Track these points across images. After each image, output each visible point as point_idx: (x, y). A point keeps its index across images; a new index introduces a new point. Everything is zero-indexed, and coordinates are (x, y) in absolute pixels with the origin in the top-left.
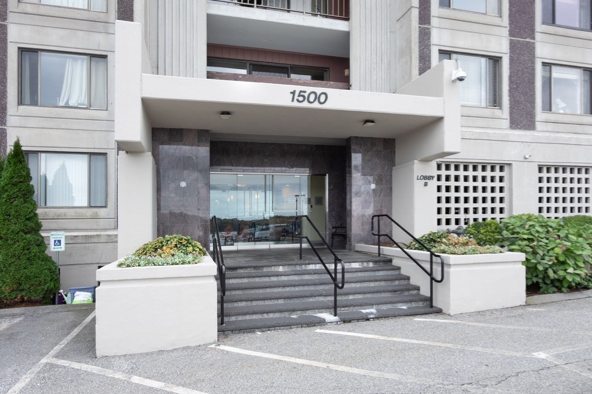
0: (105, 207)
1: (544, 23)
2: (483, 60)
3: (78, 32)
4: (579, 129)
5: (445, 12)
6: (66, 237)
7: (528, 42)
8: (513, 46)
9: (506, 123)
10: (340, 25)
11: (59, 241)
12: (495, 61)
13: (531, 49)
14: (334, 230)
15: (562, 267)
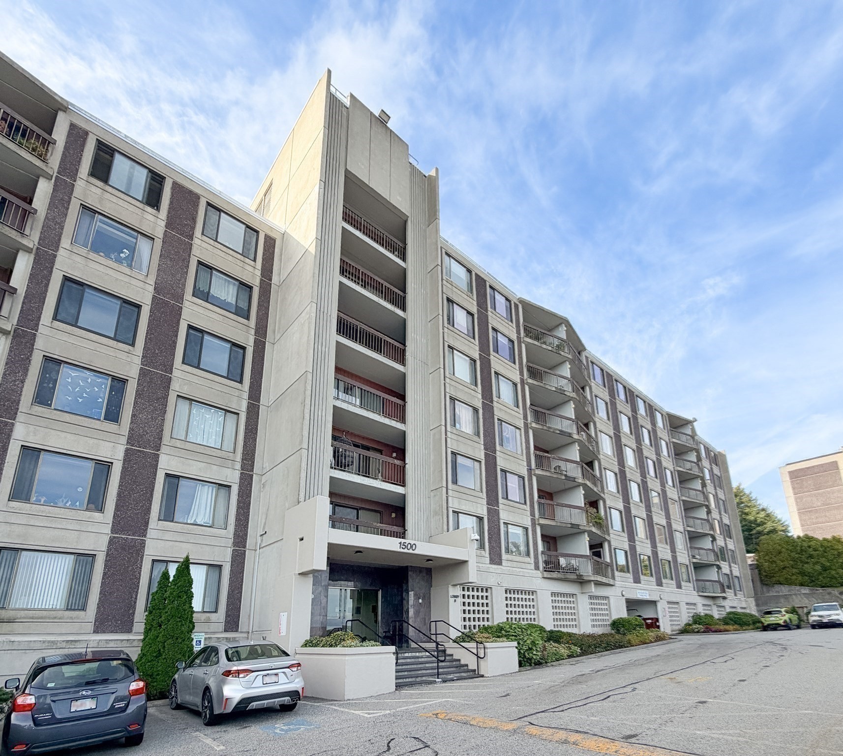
0: (216, 612)
1: (503, 498)
2: (475, 518)
3: (213, 466)
4: (523, 565)
5: (455, 487)
6: (205, 639)
7: (496, 509)
8: (489, 510)
9: (488, 560)
10: (399, 490)
11: (200, 642)
12: (480, 519)
13: (497, 513)
14: (384, 634)
15: (530, 652)
